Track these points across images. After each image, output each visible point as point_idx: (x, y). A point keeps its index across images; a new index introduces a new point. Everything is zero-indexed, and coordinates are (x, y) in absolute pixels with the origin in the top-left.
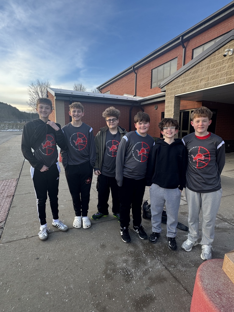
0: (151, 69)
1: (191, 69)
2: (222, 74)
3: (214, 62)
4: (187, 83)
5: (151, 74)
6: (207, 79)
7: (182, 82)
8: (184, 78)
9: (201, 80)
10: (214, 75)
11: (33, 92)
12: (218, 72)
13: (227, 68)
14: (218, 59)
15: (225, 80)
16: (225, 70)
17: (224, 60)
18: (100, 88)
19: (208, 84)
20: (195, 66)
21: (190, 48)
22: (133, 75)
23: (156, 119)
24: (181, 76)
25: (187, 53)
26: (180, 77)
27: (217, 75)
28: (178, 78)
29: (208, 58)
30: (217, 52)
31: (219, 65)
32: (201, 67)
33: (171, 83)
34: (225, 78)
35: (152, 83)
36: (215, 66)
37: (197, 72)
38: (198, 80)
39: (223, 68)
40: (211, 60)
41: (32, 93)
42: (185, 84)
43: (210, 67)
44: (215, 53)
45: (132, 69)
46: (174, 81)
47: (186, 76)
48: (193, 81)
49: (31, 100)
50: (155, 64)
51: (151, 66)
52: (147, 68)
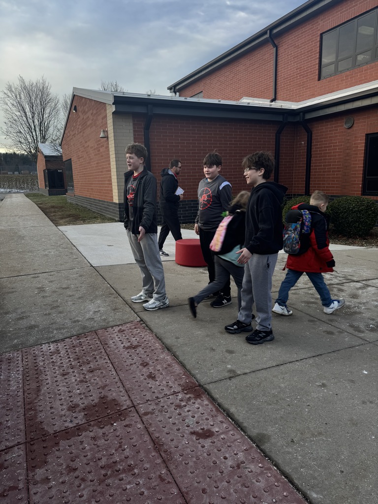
0: (319, 33)
5: (318, 45)
11: (13, 105)
18: (178, 87)
22: (269, 50)
23: (347, 151)
35: (322, 66)
41: (11, 106)
45: (267, 36)
49: (10, 124)
50: (329, 19)
51: (319, 24)
52: (306, 31)
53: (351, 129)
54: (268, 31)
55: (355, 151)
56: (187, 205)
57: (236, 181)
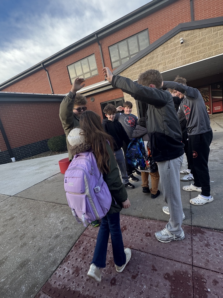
0: (66, 66)
1: (146, 57)
2: (177, 59)
3: (168, 49)
4: (144, 68)
5: (67, 70)
6: (164, 64)
7: (138, 68)
8: (139, 64)
9: (159, 65)
10: (170, 60)
12: (173, 57)
13: (180, 53)
14: (171, 47)
15: (181, 62)
16: (179, 55)
17: (176, 48)
19: (166, 67)
20: (150, 54)
21: (105, 46)
22: (44, 72)
24: (136, 63)
25: (103, 50)
26: (134, 64)
27: (173, 60)
28: (133, 65)
29: (161, 46)
30: (169, 41)
31: (173, 52)
32: (156, 54)
33: (125, 70)
34: (181, 61)
35: (71, 79)
36: (170, 52)
37: (152, 58)
38: (155, 65)
39: (177, 54)
40: (164, 48)
42: (141, 70)
43: (164, 54)
44: (167, 42)
45: (42, 66)
46: (129, 68)
47: (141, 63)
48: (150, 66)
50: (69, 60)
51: (65, 62)
52: (60, 65)
53: (94, 102)
54: (42, 64)
55: (98, 110)
56: (31, 146)
57: (52, 129)
